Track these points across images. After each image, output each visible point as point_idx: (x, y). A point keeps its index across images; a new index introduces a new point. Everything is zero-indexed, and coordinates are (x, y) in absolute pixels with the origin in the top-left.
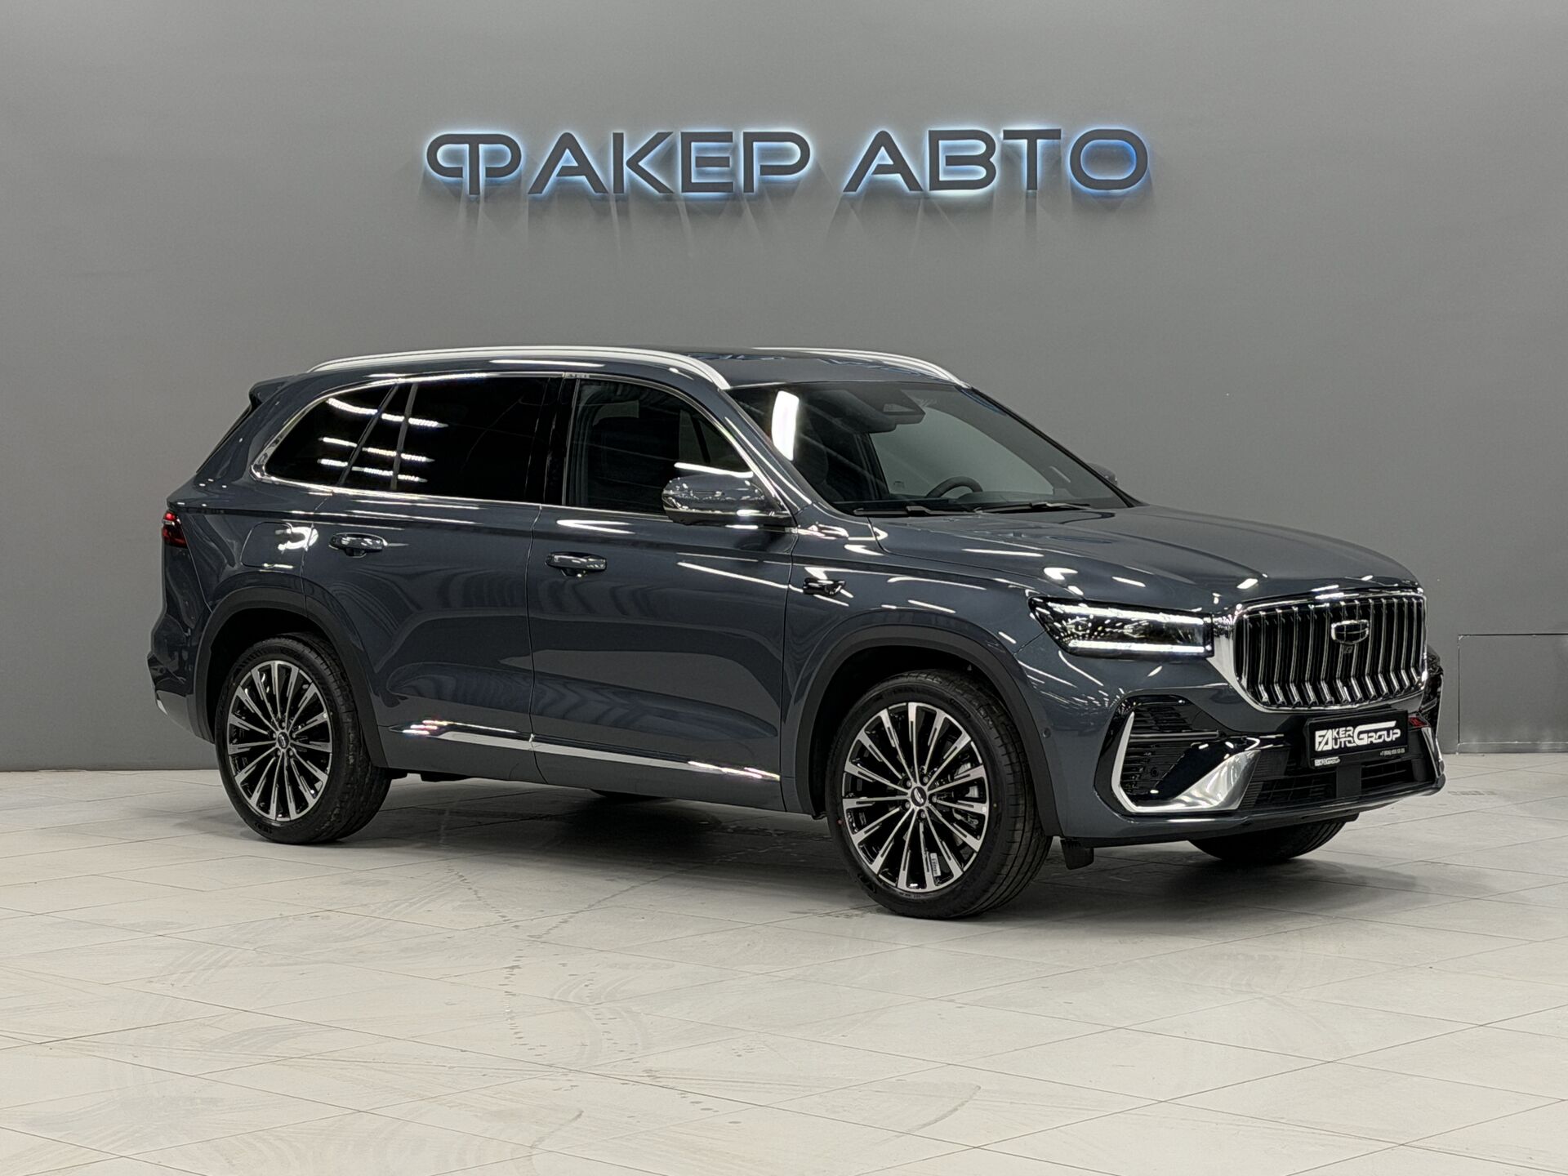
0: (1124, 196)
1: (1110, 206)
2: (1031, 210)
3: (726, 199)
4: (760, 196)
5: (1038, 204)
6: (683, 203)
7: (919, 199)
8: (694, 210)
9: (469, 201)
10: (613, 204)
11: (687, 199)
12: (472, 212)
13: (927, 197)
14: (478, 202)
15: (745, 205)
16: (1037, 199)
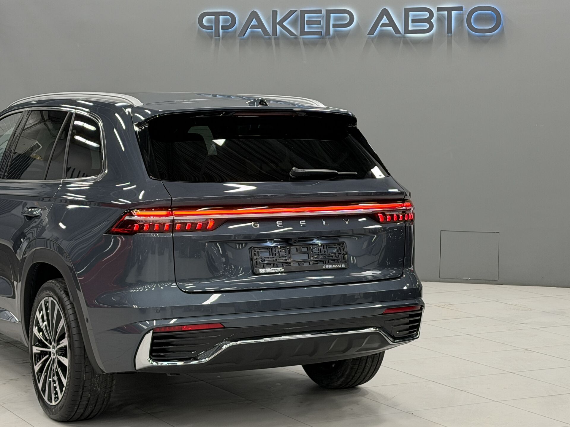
0: (492, 36)
1: (485, 41)
2: (450, 43)
3: (319, 38)
4: (334, 37)
5: (453, 40)
6: (302, 40)
7: (401, 38)
8: (307, 43)
9: (216, 40)
10: (273, 41)
11: (303, 39)
12: (217, 45)
13: (404, 37)
14: (219, 40)
15: (327, 40)
16: (453, 38)
